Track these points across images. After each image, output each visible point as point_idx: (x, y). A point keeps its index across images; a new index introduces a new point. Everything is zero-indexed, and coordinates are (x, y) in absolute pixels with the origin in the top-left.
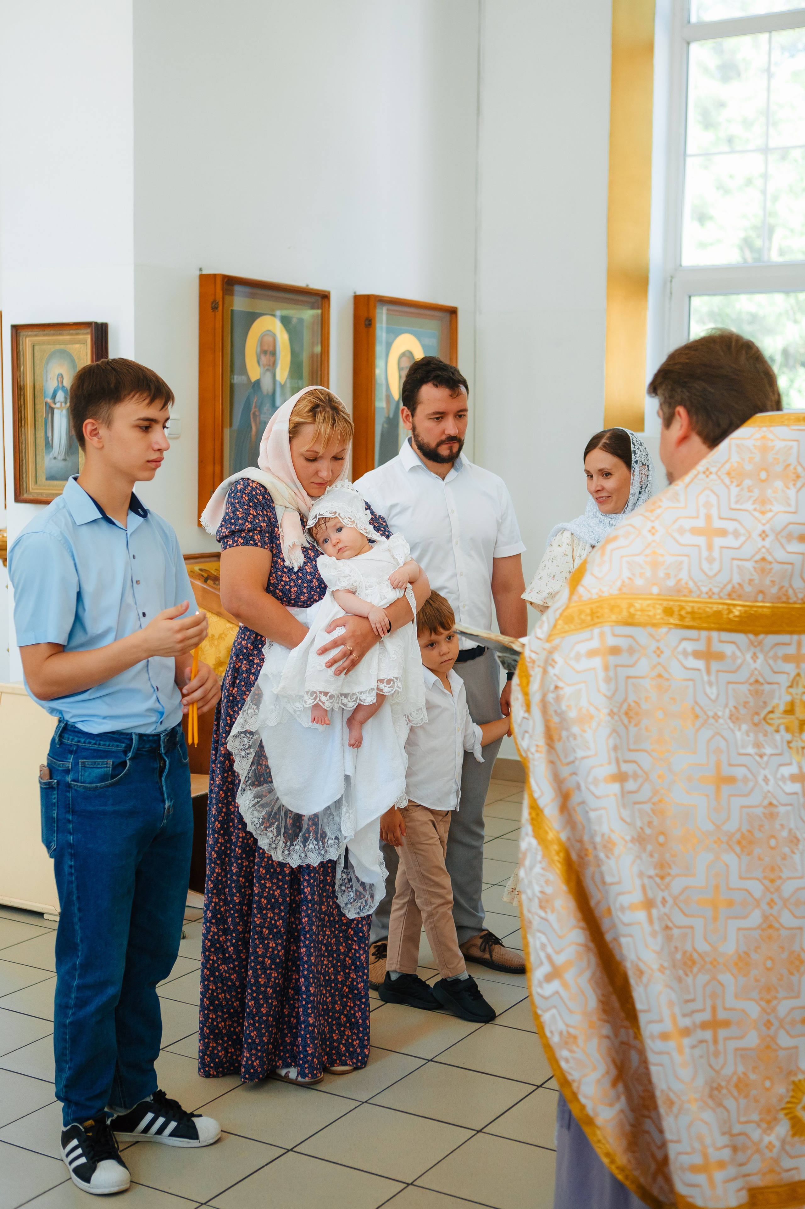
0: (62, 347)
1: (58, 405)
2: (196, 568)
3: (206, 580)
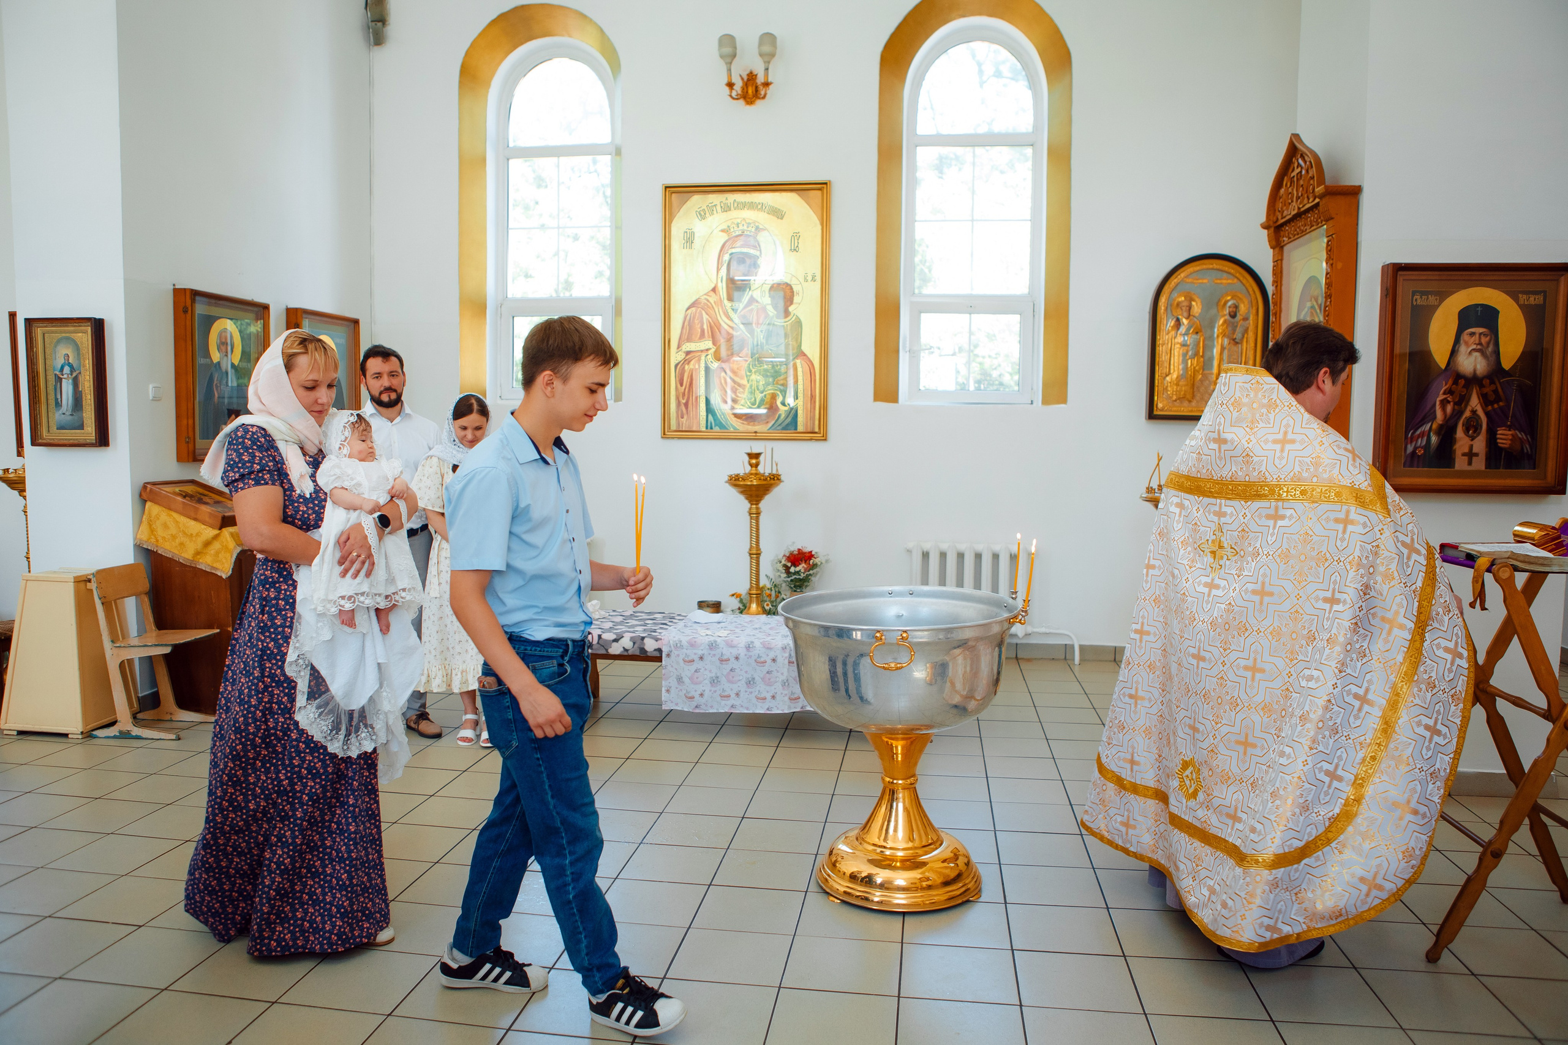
0: (68, 335)
1: (65, 376)
2: (177, 490)
3: (184, 497)
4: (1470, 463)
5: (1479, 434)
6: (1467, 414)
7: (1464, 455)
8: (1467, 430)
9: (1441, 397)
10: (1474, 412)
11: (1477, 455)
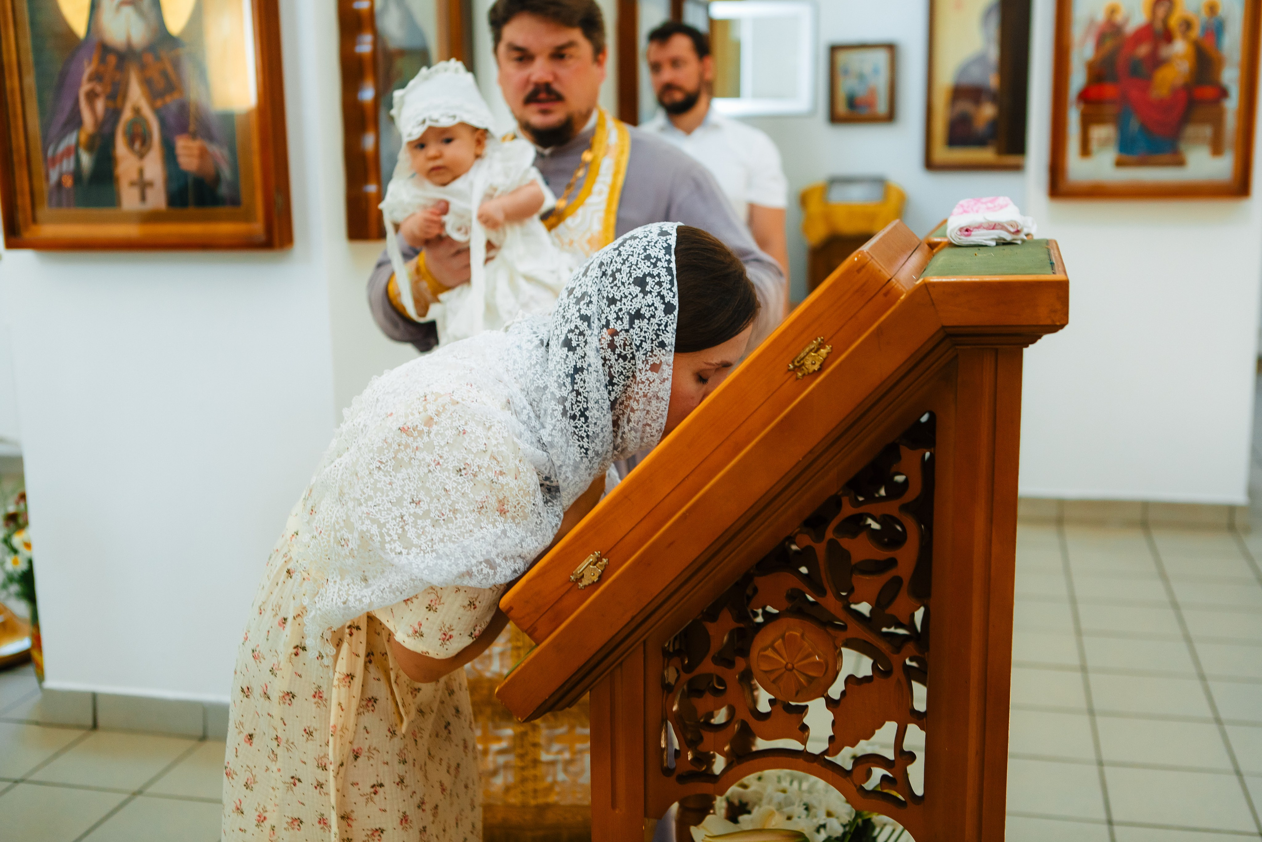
4: (143, 198)
5: (149, 148)
6: (127, 115)
7: (132, 184)
8: (131, 142)
9: (85, 87)
10: (137, 111)
11: (150, 184)
